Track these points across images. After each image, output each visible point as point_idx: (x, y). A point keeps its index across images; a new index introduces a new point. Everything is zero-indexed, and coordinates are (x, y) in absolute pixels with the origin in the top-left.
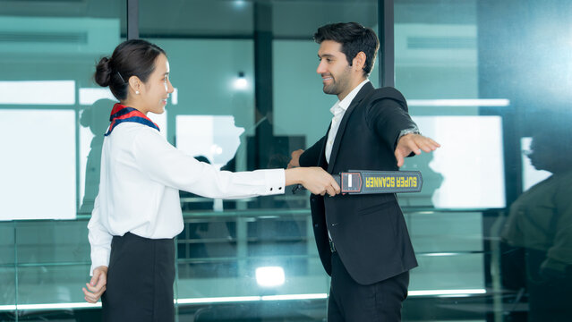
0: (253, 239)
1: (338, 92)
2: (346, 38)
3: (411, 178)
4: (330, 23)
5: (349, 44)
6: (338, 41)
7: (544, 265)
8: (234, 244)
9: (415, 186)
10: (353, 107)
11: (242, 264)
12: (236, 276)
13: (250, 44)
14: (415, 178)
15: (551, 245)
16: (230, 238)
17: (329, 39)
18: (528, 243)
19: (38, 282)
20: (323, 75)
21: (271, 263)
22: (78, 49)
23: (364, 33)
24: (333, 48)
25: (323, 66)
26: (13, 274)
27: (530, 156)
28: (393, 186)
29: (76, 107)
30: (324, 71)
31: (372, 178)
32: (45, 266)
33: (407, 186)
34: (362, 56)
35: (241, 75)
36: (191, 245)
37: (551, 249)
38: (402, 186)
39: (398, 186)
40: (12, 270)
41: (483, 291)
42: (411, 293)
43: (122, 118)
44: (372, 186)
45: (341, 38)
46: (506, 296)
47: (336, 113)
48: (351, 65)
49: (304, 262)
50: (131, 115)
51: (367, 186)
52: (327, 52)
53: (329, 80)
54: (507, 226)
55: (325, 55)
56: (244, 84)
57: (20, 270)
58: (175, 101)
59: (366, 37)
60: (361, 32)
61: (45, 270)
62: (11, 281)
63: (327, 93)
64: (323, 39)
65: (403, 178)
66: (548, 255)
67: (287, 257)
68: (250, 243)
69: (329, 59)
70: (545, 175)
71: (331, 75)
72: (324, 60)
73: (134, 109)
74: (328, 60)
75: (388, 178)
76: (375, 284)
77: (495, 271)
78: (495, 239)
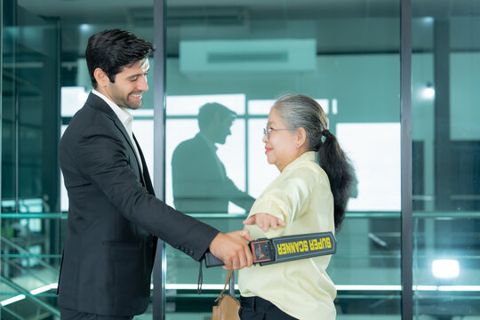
3: (324, 239)
9: (330, 247)
14: (328, 239)
28: (307, 250)
31: (284, 245)
33: (321, 248)
38: (317, 248)
39: (312, 249)
44: (285, 253)
51: (280, 253)
58: (335, 111)
65: (315, 240)
75: (301, 242)
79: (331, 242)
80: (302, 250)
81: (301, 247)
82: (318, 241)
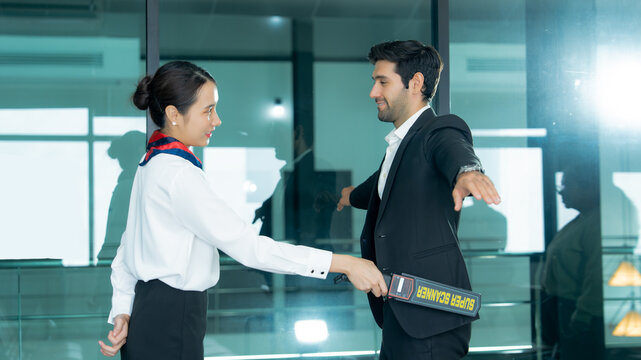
0: (292, 288)
1: (393, 118)
2: (403, 57)
3: (468, 299)
4: (384, 41)
5: (404, 63)
6: (393, 61)
7: (574, 316)
8: (270, 293)
9: (471, 309)
10: (410, 136)
11: (278, 316)
12: (272, 330)
13: (288, 67)
14: (473, 301)
15: (578, 294)
16: (265, 287)
17: (382, 59)
18: (561, 292)
19: (45, 338)
20: (377, 100)
21: (310, 315)
22: (92, 72)
23: (423, 52)
24: (388, 69)
25: (376, 90)
26: (16, 330)
27: (561, 193)
28: (447, 303)
29: (91, 138)
30: (378, 95)
31: (425, 289)
32: (53, 319)
33: (461, 307)
34: (419, 78)
35: (278, 101)
36: (221, 295)
37: (580, 299)
38: (457, 306)
39: (452, 304)
40: (15, 324)
41: (530, 347)
42: (471, 350)
43: (161, 148)
44: (423, 297)
45: (396, 58)
46: (546, 352)
47: (391, 142)
48: (407, 88)
49: (350, 315)
50: (171, 146)
51: (418, 296)
52: (380, 74)
53: (383, 107)
54: (545, 272)
55: (378, 77)
56: (281, 113)
57: (26, 323)
59: (425, 56)
60: (419, 51)
61: (53, 324)
62: (14, 336)
63: (381, 119)
64: (376, 60)
65: (460, 297)
66: (578, 305)
67: (329, 308)
68: (288, 292)
69: (383, 81)
70: (573, 214)
71: (385, 100)
72: (378, 83)
73: (176, 140)
74: (382, 83)
75: (444, 293)
76: (430, 338)
77: (538, 325)
78: (538, 287)
79: (475, 305)
80: (441, 301)
81: (442, 297)
82: (462, 299)
